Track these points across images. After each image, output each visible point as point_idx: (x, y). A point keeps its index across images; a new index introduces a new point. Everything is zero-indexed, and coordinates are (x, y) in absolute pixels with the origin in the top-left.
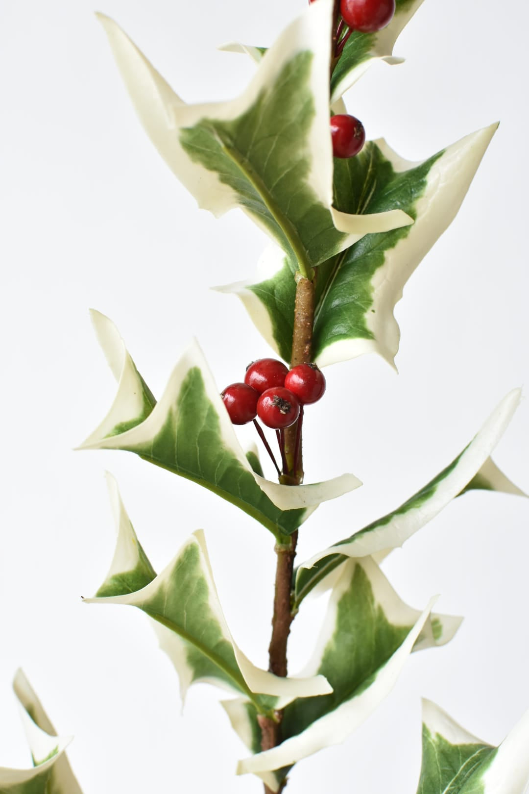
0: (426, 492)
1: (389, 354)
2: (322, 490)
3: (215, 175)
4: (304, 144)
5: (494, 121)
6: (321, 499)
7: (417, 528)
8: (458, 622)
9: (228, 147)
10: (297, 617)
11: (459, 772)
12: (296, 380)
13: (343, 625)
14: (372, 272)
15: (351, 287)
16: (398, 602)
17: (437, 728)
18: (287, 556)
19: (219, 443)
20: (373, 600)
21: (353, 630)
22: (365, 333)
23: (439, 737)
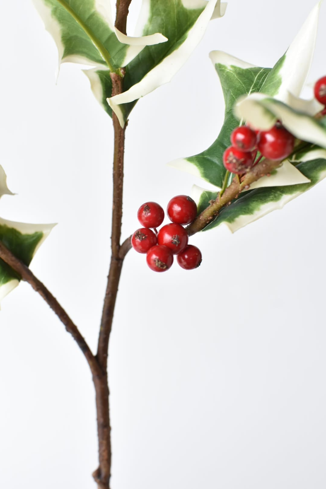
11: (255, 81)
13: (155, 11)
21: (162, 13)
23: (232, 66)
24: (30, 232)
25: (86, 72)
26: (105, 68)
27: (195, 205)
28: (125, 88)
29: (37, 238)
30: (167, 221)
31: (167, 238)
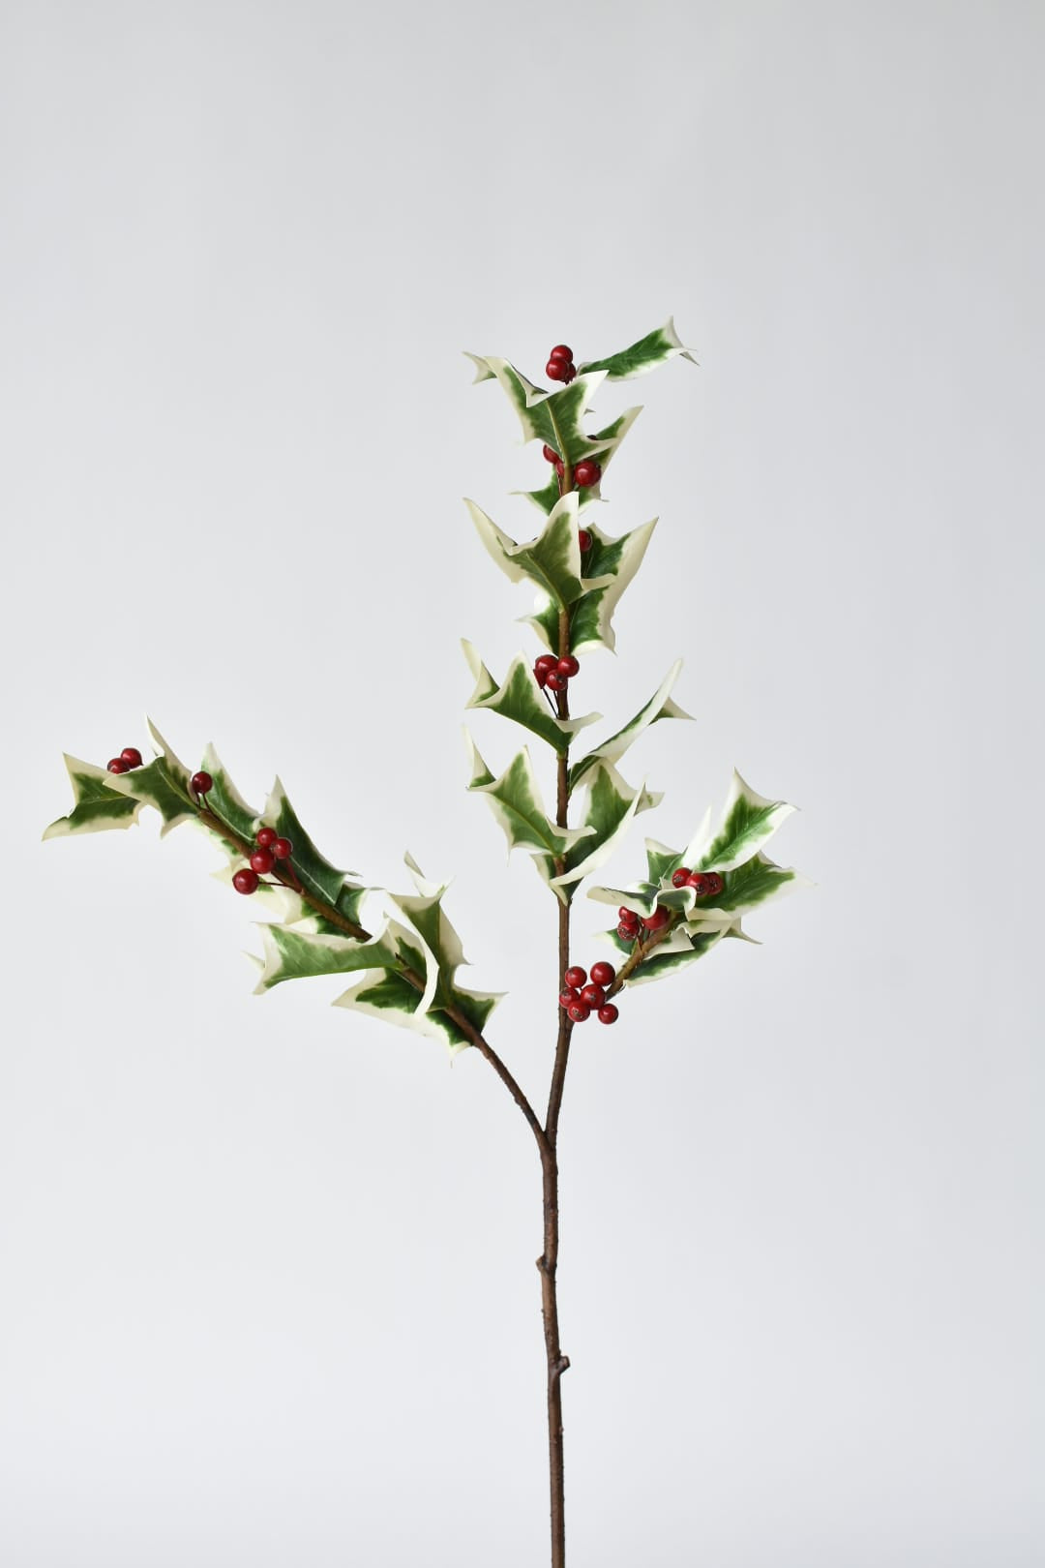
0: (637, 720)
1: (611, 647)
2: (581, 722)
3: (519, 566)
4: (566, 551)
5: (655, 517)
6: (583, 726)
7: (632, 741)
8: (661, 796)
9: (531, 558)
10: (571, 798)
12: (564, 664)
13: (596, 803)
14: (597, 603)
15: (587, 612)
16: (626, 786)
17: (655, 850)
18: (563, 761)
19: (532, 700)
20: (611, 786)
21: (602, 805)
22: (598, 637)
23: (657, 854)
24: (484, 999)
25: (533, 856)
26: (549, 852)
27: (613, 971)
28: (567, 870)
29: (488, 1006)
30: (589, 982)
31: (587, 995)
